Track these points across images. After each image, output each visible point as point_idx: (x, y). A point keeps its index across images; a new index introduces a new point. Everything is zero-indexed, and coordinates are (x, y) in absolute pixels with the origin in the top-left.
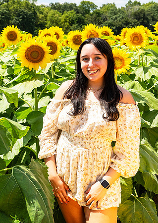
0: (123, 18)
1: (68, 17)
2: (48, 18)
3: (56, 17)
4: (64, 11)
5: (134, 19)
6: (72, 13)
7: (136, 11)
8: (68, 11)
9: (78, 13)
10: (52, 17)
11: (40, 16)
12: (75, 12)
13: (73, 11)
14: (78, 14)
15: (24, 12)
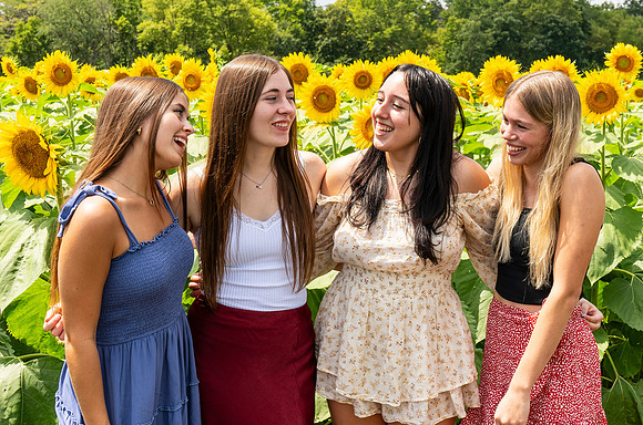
11: (600, 31)
15: (557, 22)
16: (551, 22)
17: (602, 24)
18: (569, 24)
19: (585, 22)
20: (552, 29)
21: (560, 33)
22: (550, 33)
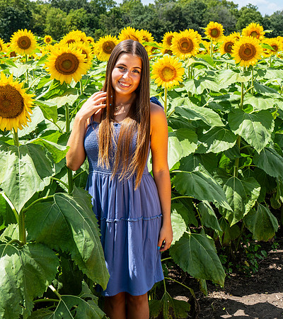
0: (151, 19)
1: (75, 18)
2: (47, 19)
3: (58, 18)
4: (69, 9)
5: (167, 20)
6: (81, 12)
7: (169, 9)
8: (75, 9)
9: (89, 12)
10: (53, 17)
11: (36, 16)
12: (86, 11)
13: (82, 9)
14: (89, 14)
15: (13, 11)
16: (9, 11)
17: (37, 12)
18: (20, 12)
19: (28, 11)
20: (10, 15)
21: (15, 17)
22: (9, 18)
